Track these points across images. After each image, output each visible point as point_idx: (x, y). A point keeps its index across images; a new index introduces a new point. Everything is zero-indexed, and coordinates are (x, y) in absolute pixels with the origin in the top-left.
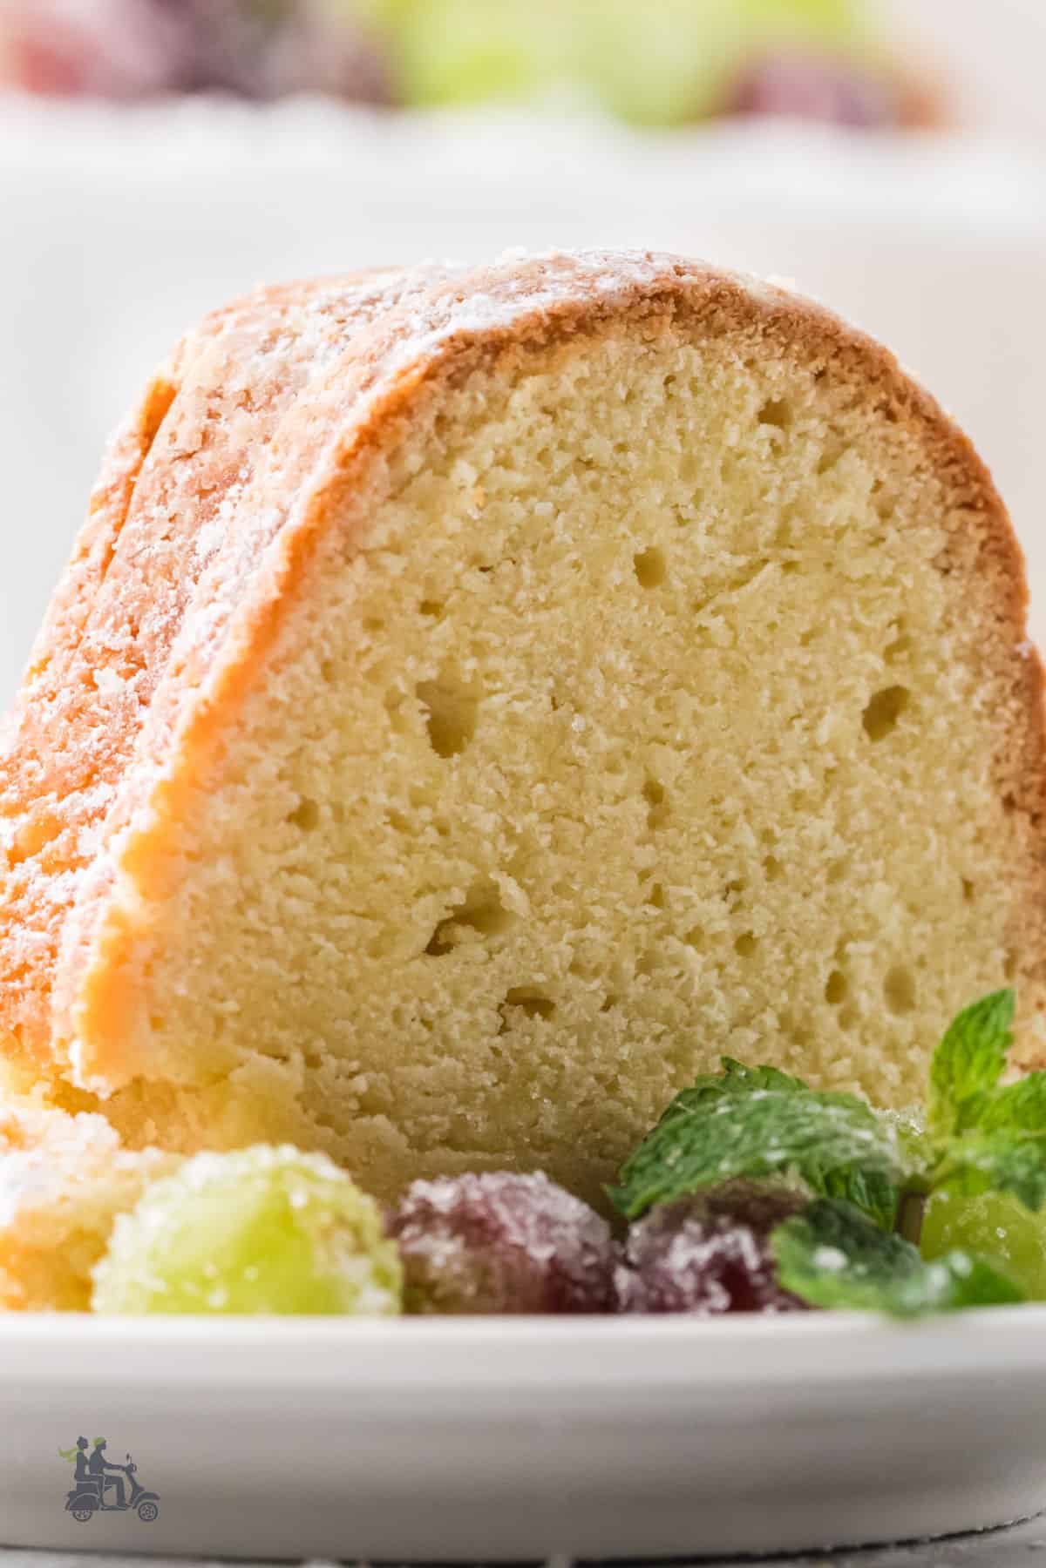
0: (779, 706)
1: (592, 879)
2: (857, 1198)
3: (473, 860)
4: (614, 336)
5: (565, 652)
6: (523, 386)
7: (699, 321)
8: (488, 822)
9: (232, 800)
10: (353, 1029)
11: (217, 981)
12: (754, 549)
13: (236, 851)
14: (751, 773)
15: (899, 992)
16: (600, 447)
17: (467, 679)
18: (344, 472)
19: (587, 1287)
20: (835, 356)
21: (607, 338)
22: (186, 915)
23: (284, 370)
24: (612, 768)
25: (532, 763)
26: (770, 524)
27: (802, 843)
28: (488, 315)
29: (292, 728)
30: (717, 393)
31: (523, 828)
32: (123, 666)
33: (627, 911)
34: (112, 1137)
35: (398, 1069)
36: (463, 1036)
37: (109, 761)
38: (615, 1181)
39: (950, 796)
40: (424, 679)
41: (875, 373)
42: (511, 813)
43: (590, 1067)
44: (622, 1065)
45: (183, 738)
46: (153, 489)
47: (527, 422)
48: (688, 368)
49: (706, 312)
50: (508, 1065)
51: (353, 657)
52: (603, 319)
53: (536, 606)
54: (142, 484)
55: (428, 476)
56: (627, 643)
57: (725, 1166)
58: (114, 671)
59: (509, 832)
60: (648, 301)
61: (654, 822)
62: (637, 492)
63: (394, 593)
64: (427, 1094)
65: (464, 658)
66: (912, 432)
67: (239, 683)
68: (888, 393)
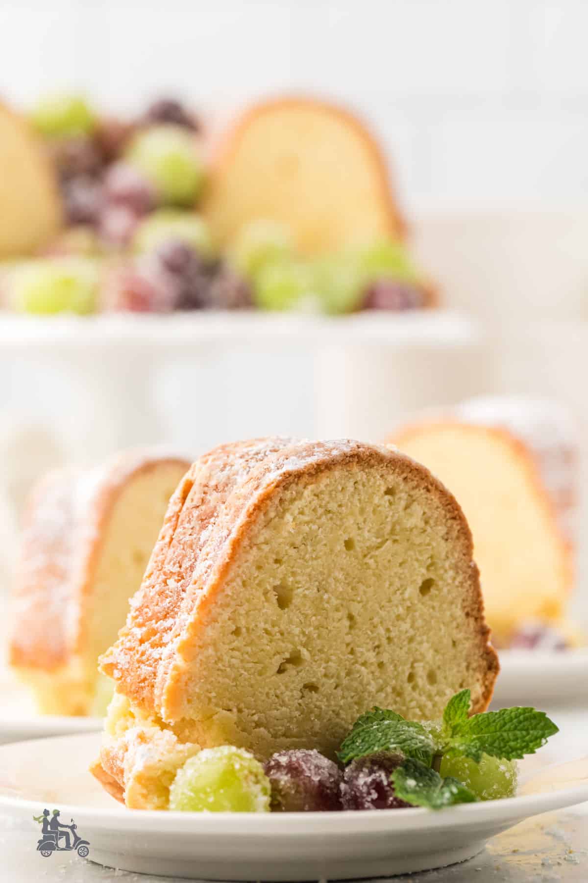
0: (391, 588)
1: (330, 647)
2: (419, 755)
3: (293, 643)
4: (337, 469)
5: (322, 573)
6: (308, 489)
7: (365, 463)
8: (297, 631)
9: (214, 628)
10: (253, 699)
11: (209, 687)
12: (383, 536)
13: (215, 645)
14: (383, 609)
15: (432, 678)
16: (333, 506)
17: (290, 584)
18: (249, 519)
19: (331, 789)
20: (410, 472)
21: (335, 470)
22: (198, 665)
23: (229, 478)
24: (337, 610)
25: (312, 610)
26: (388, 528)
27: (399, 631)
28: (296, 464)
29: (232, 603)
30: (371, 487)
31: (308, 632)
32: (177, 578)
33: (342, 657)
34: (175, 738)
35: (268, 712)
36: (289, 700)
37: (172, 610)
38: (339, 750)
39: (448, 613)
40: (275, 585)
41: (423, 477)
42: (304, 627)
43: (330, 709)
44: (341, 707)
45: (197, 608)
46: (186, 518)
47: (309, 499)
48: (362, 479)
49: (368, 460)
50: (304, 709)
51: (252, 578)
52: (334, 464)
53: (312, 559)
54: (182, 515)
55: (277, 520)
56: (342, 569)
57: (376, 749)
58: (173, 580)
59: (304, 633)
60: (348, 458)
61: (351, 627)
62: (345, 520)
63: (266, 558)
64: (277, 720)
65: (289, 577)
66: (435, 496)
67: (216, 590)
68: (427, 483)
